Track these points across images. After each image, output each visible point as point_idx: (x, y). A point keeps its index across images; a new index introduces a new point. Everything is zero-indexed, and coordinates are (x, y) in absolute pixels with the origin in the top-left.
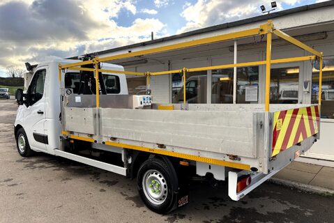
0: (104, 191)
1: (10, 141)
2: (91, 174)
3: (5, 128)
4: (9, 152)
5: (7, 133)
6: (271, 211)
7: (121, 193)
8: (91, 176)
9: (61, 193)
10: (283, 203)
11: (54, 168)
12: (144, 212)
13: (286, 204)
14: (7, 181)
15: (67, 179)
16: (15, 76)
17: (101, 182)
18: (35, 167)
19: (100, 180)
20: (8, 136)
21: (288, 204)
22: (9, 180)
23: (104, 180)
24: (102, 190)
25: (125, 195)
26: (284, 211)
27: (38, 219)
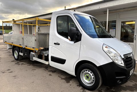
0: (51, 75)
1: (7, 53)
2: (44, 67)
3: (5, 47)
4: (7, 57)
5: (6, 49)
6: (127, 85)
7: (59, 76)
8: (44, 68)
9: (32, 76)
10: (131, 82)
11: (28, 65)
12: (70, 85)
13: (132, 82)
14: (8, 70)
15: (34, 70)
16: (7, 25)
17: (49, 71)
18: (19, 64)
19: (48, 70)
20: (6, 50)
21: (134, 82)
22: (9, 70)
23: (50, 70)
24: (50, 75)
25: (60, 77)
26: (133, 85)
27: (24, 88)
